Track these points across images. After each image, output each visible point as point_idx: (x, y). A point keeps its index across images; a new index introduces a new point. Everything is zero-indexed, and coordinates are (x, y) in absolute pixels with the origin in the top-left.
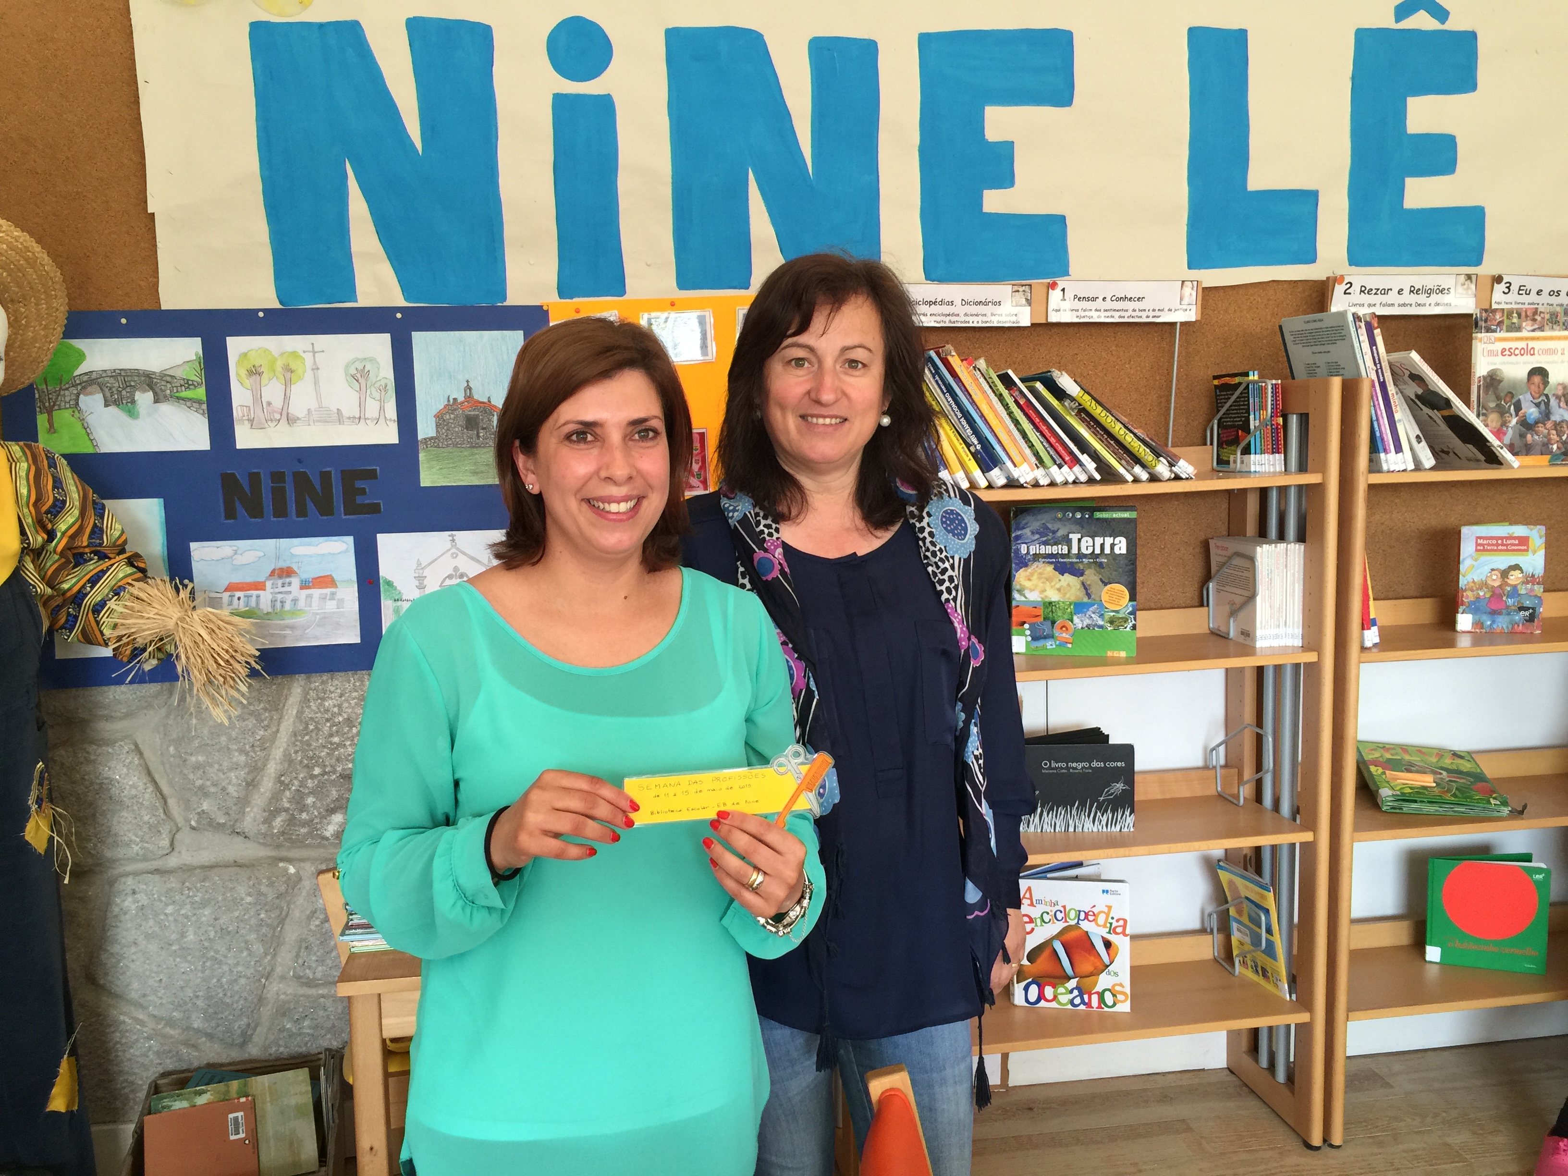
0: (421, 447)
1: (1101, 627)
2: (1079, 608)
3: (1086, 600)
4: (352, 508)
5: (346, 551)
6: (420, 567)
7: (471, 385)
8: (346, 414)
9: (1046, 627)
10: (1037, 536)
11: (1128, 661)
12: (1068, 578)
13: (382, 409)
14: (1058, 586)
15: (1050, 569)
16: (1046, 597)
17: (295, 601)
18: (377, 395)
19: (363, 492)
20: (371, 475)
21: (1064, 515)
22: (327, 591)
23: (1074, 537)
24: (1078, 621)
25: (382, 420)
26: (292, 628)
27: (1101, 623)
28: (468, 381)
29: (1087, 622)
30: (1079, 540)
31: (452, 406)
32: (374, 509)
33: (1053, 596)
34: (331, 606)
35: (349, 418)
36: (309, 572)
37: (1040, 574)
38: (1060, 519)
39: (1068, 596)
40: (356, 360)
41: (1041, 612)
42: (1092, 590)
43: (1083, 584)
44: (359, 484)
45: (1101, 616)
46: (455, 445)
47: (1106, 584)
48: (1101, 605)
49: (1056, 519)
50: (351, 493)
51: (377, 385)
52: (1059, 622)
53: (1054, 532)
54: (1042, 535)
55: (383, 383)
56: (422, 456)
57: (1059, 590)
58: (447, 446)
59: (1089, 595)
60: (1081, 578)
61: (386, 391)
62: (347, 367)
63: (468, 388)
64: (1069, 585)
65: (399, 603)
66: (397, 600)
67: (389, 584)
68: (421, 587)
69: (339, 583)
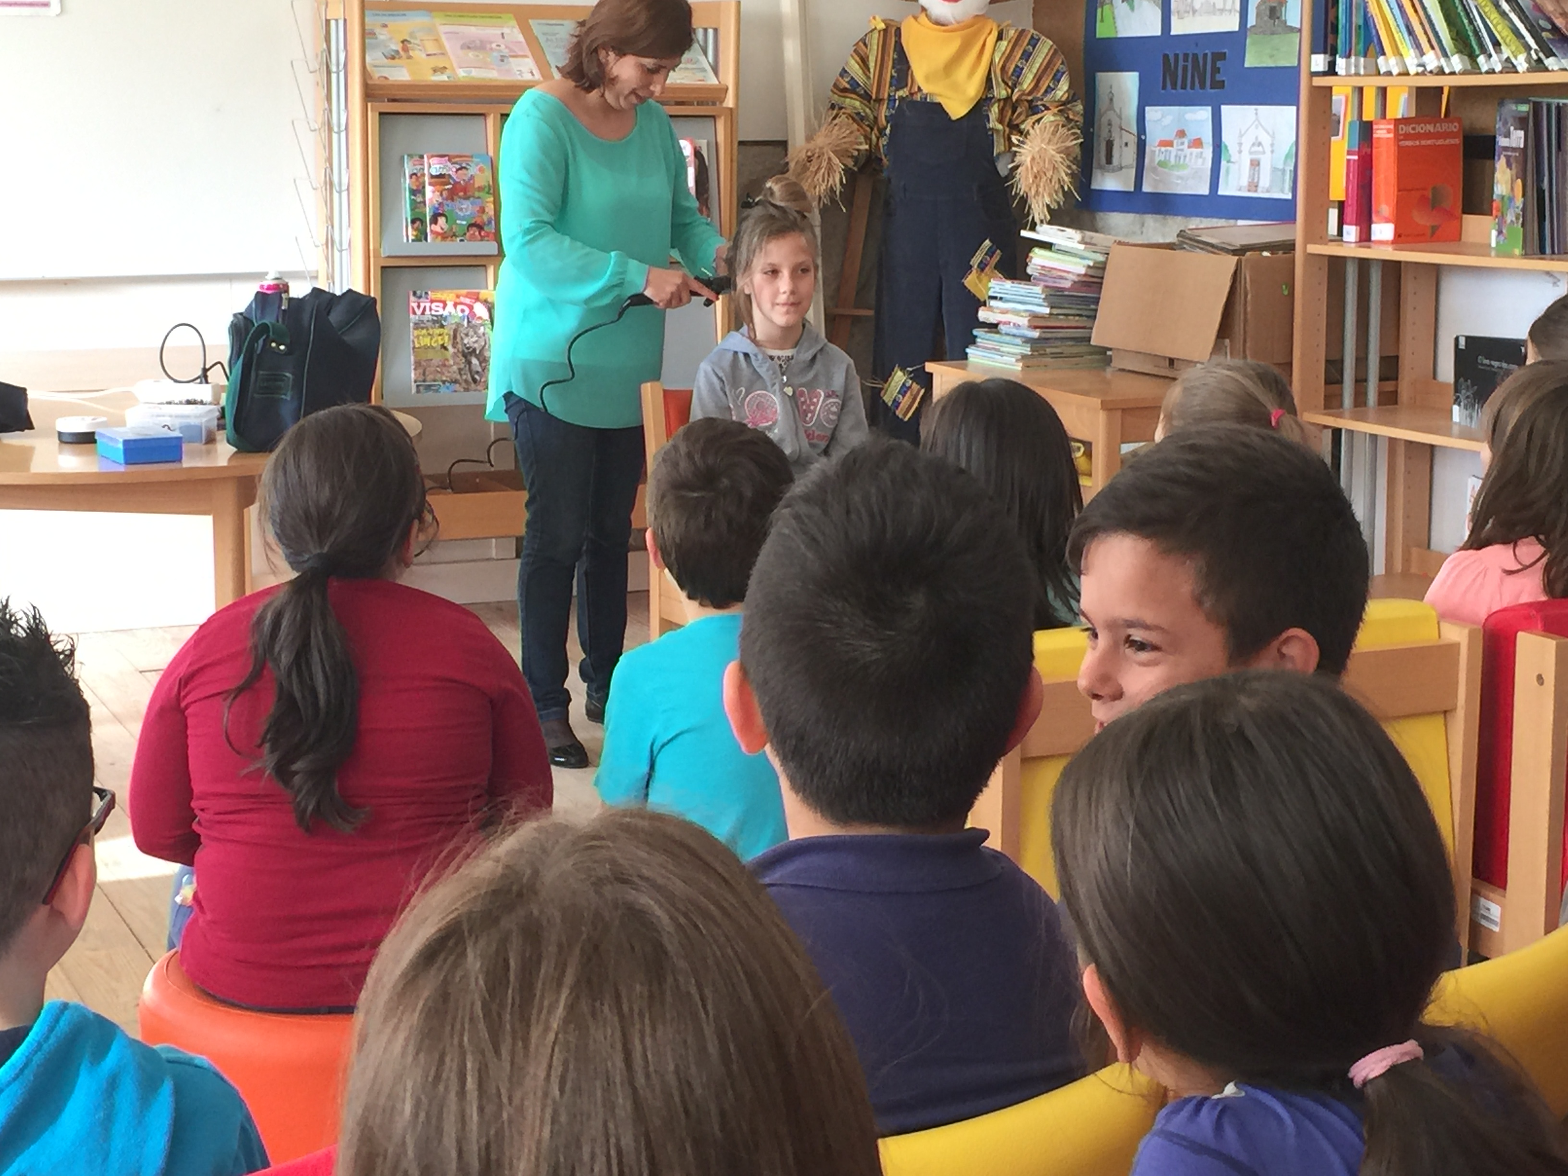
0: (1248, 34)
1: (1514, 223)
2: (1510, 202)
4: (1214, 85)
5: (1208, 119)
6: (1241, 135)
8: (1218, 7)
12: (1508, 173)
14: (1506, 180)
17: (1185, 157)
19: (1219, 71)
20: (1224, 57)
22: (1198, 150)
25: (1233, 11)
26: (1180, 178)
27: (1514, 218)
32: (1222, 85)
33: (1504, 190)
34: (1199, 164)
35: (1218, 9)
36: (1193, 134)
43: (1511, 179)
44: (1219, 64)
45: (1514, 211)
46: (1264, 32)
47: (1517, 179)
50: (1214, 72)
56: (1248, 42)
57: (1506, 184)
58: (1260, 33)
65: (1230, 164)
66: (1229, 161)
67: (1226, 147)
68: (1240, 152)
69: (1204, 145)
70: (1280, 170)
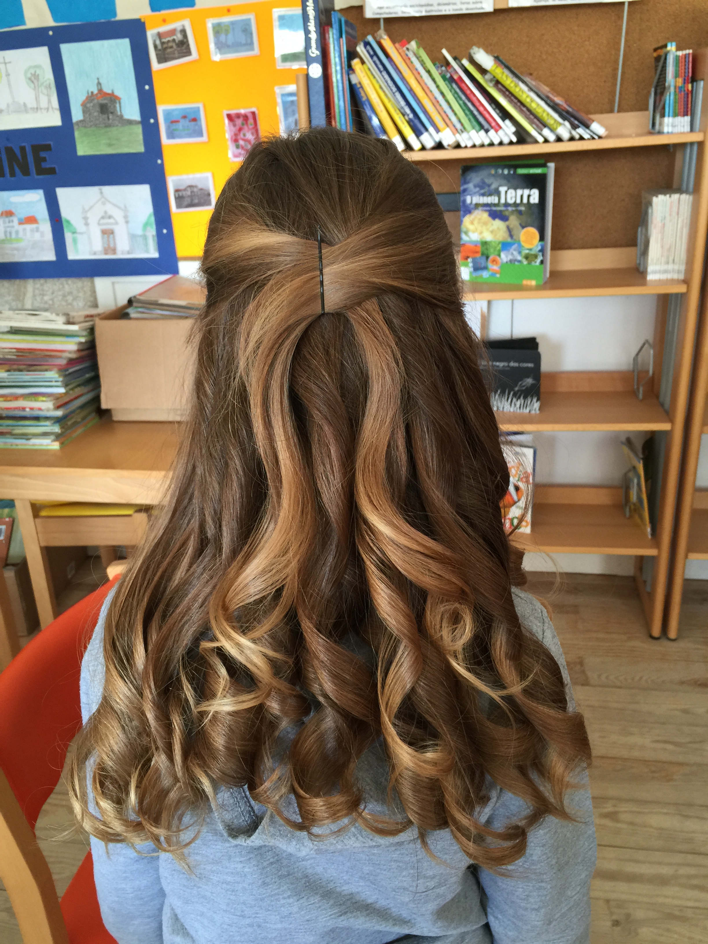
0: (75, 127)
1: (519, 261)
2: (505, 246)
3: (509, 240)
4: (41, 171)
5: (41, 200)
6: (85, 211)
7: (101, 81)
8: (29, 106)
9: (483, 261)
10: (477, 189)
11: (538, 288)
12: (498, 224)
13: (49, 101)
14: (491, 229)
15: (485, 216)
16: (483, 237)
17: (17, 232)
18: (45, 91)
19: (44, 159)
20: (47, 148)
21: (496, 172)
22: (34, 226)
23: (503, 189)
24: (504, 257)
25: (50, 109)
26: (17, 249)
27: (519, 258)
28: (98, 79)
29: (510, 257)
30: (506, 192)
31: (91, 97)
32: (52, 171)
33: (488, 237)
34: (37, 236)
35: (31, 108)
36: (23, 213)
37: (480, 219)
38: (493, 175)
39: (498, 236)
40: (30, 68)
41: (480, 249)
42: (514, 232)
43: (508, 227)
44: (43, 154)
45: (520, 253)
46: (96, 125)
47: (523, 227)
48: (520, 245)
49: (490, 175)
50: (39, 161)
51: (45, 84)
52: (491, 257)
53: (489, 186)
54: (481, 188)
55: (48, 82)
56: (77, 134)
57: (492, 232)
58: (91, 126)
59: (511, 236)
60: (507, 223)
61: (50, 88)
62: (26, 72)
63: (99, 84)
64: (498, 228)
65: (75, 235)
66: (74, 233)
67: (68, 222)
68: (87, 224)
69: (40, 222)
70: (141, 236)
